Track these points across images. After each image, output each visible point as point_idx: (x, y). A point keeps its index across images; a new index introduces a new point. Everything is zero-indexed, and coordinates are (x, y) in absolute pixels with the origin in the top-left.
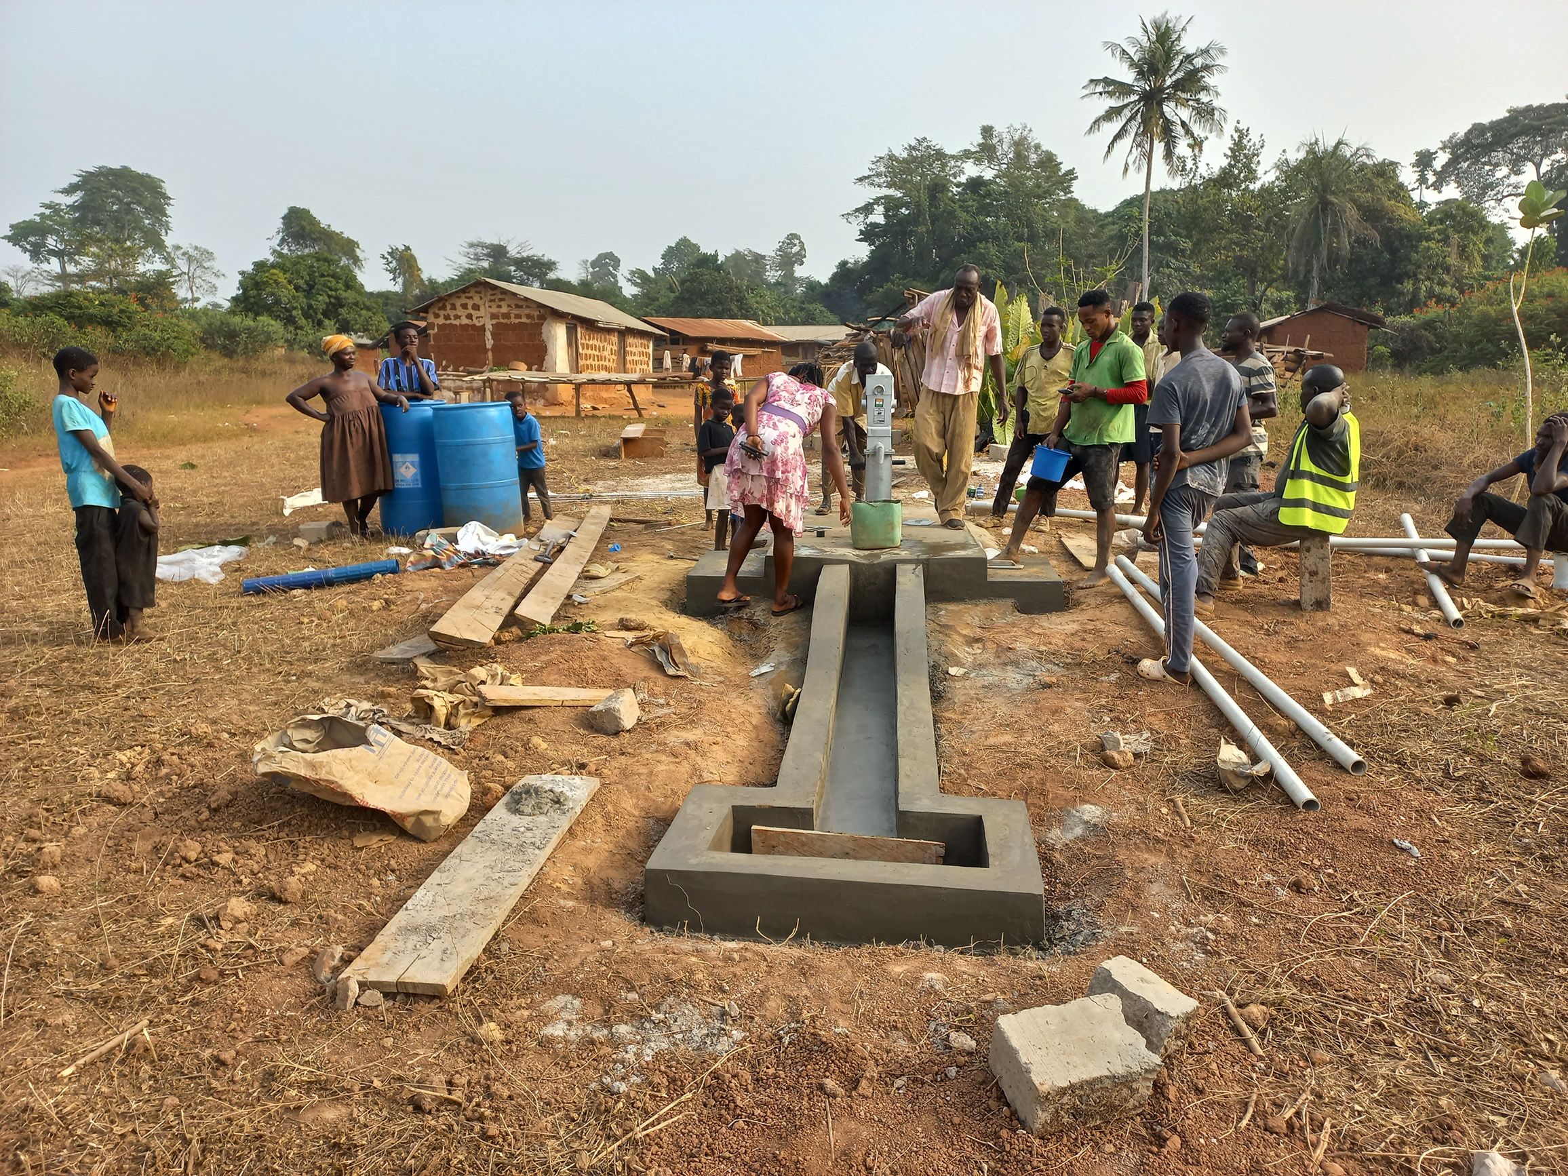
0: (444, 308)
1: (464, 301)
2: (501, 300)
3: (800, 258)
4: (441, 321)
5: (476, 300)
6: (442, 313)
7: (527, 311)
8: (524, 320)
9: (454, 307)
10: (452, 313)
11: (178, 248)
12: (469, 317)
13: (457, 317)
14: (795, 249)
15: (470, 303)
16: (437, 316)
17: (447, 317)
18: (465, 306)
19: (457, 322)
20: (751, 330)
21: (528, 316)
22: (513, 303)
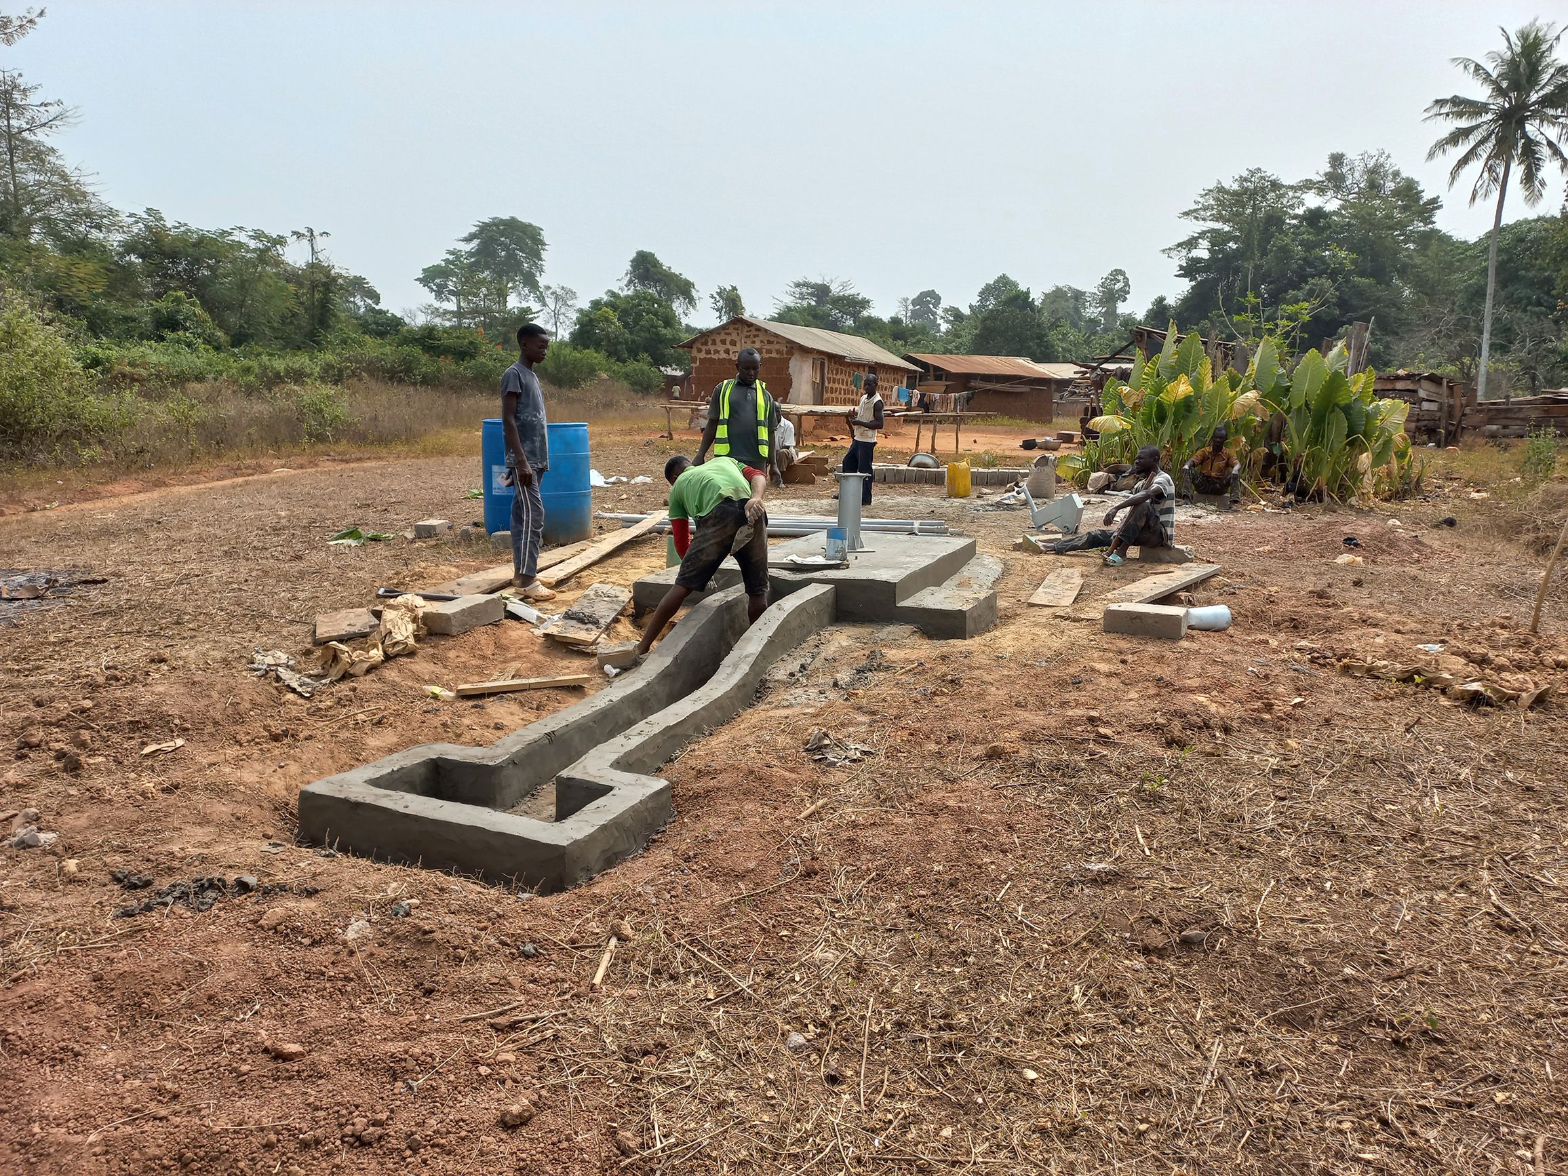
0: (706, 343)
1: (723, 337)
2: (755, 336)
3: (1123, 294)
4: (702, 355)
5: (734, 336)
6: (704, 348)
7: (777, 347)
8: (774, 355)
9: (714, 343)
10: (712, 348)
11: (548, 288)
12: (727, 351)
13: (717, 352)
14: (1118, 286)
15: (729, 339)
16: (700, 351)
17: (708, 352)
18: (724, 342)
19: (715, 357)
20: (1022, 366)
21: (778, 352)
22: (765, 339)
